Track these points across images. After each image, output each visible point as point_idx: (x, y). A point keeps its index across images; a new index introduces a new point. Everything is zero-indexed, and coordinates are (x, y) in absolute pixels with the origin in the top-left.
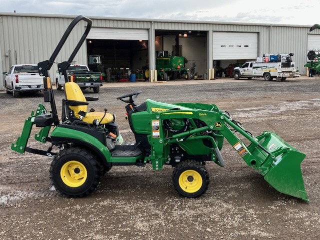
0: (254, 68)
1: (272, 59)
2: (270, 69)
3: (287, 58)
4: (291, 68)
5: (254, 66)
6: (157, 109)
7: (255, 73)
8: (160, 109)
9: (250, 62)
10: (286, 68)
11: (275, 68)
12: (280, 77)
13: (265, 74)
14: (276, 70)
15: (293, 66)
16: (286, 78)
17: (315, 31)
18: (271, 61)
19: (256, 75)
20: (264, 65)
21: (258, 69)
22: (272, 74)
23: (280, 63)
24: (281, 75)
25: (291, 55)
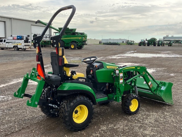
0: (7, 43)
1: (18, 38)
2: (17, 44)
3: (26, 38)
4: (29, 43)
5: (6, 41)
6: (109, 67)
7: (8, 46)
8: (111, 67)
9: (4, 39)
10: (27, 43)
11: (21, 43)
12: (24, 49)
13: (14, 46)
14: (21, 44)
15: (30, 42)
16: (26, 49)
17: (38, 24)
18: (18, 39)
19: (8, 47)
20: (14, 41)
21: (9, 43)
22: (19, 47)
23: (23, 40)
24: (25, 47)
25: (28, 36)
